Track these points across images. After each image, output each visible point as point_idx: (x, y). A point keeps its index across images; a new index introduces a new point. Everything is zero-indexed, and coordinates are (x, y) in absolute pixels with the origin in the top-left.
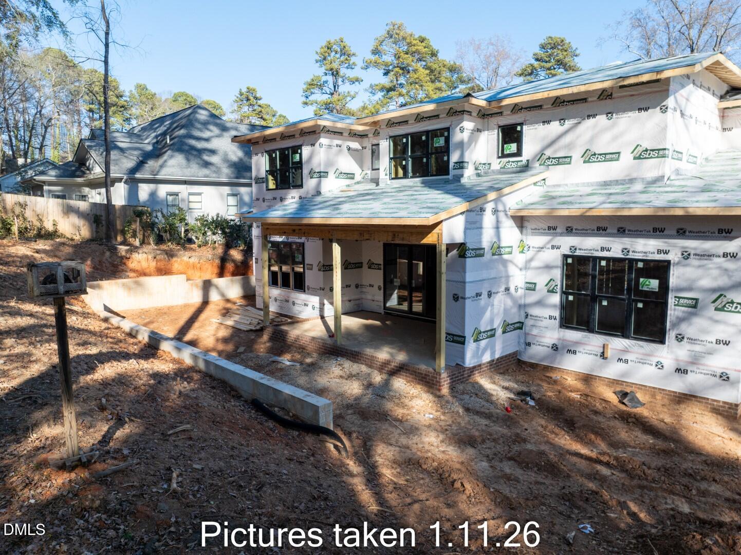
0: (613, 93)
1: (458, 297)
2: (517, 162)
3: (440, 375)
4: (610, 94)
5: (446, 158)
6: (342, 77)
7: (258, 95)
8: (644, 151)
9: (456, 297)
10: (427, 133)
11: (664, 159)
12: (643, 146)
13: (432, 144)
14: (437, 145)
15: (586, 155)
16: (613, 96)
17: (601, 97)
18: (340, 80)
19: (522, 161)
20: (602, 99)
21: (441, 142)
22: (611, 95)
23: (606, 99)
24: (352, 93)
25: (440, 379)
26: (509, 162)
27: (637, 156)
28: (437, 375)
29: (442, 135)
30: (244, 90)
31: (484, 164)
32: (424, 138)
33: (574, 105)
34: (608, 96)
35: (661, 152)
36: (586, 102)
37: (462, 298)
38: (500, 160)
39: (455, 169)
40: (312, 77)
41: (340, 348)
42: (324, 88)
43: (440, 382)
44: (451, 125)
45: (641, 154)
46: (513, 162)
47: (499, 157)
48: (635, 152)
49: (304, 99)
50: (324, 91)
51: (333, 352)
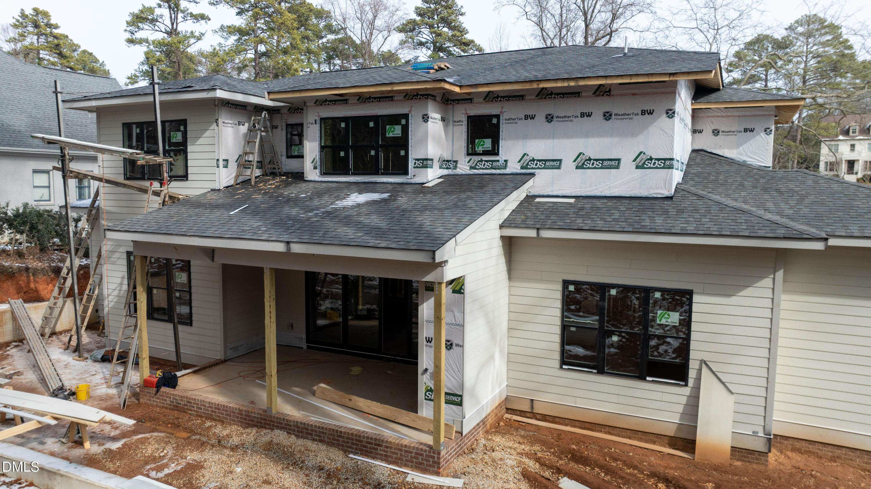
0: (612, 89)
1: (451, 344)
2: (492, 161)
3: (439, 454)
4: (607, 90)
5: (402, 153)
6: (183, 12)
7: (53, 22)
8: (648, 159)
9: (449, 343)
10: (376, 118)
11: (671, 170)
12: (647, 154)
13: (384, 133)
14: (391, 135)
15: (579, 159)
16: (612, 93)
17: (598, 93)
18: (180, 15)
19: (498, 161)
20: (598, 96)
21: (396, 131)
22: (610, 91)
23: (603, 95)
24: (197, 34)
25: (439, 458)
26: (481, 161)
27: (640, 164)
28: (434, 453)
29: (399, 123)
30: (29, 11)
31: (448, 161)
32: (371, 124)
33: (564, 99)
34: (606, 92)
35: (668, 163)
36: (579, 96)
37: (457, 345)
38: (469, 157)
39: (417, 167)
40: (141, 8)
41: (277, 418)
42: (158, 23)
43: (439, 463)
44: (410, 111)
45: (644, 163)
46: (486, 161)
47: (468, 154)
48: (638, 160)
49: (128, 35)
50: (156, 28)
51: (265, 424)
